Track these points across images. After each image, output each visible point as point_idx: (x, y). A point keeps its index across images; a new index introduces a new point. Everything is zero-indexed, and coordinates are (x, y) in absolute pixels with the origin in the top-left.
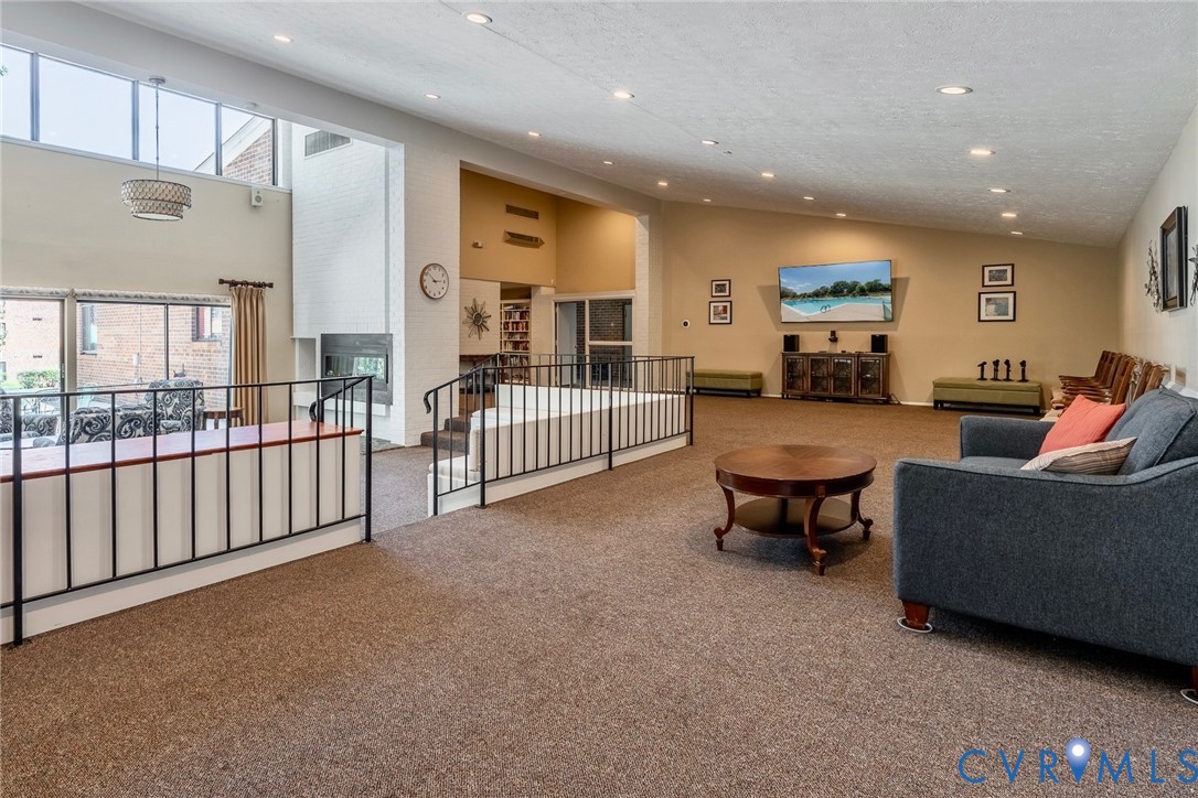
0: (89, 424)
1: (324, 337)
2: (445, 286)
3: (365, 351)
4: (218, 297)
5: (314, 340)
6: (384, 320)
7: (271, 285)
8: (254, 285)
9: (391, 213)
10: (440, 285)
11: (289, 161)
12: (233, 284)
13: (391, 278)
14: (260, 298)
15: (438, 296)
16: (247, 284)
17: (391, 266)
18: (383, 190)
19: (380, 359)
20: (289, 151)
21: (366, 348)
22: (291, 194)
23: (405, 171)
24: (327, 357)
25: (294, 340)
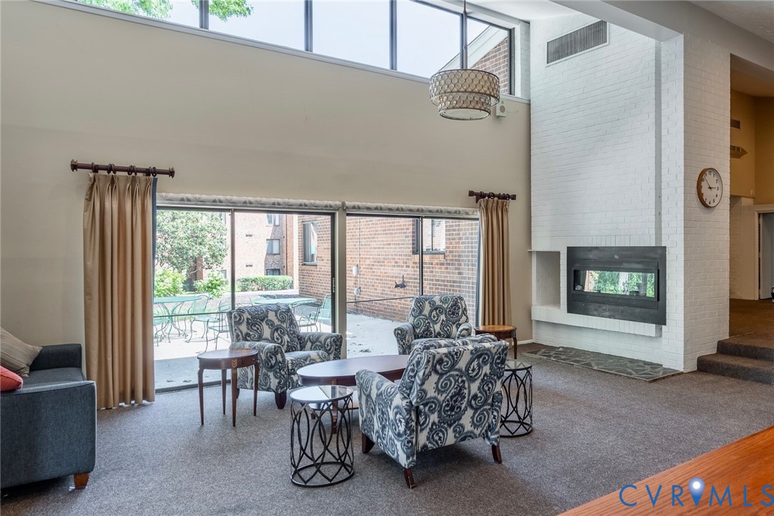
0: (440, 361)
1: (571, 250)
2: (719, 193)
3: (626, 265)
4: (467, 209)
5: (558, 253)
6: (653, 232)
7: (514, 197)
8: (499, 197)
9: (665, 112)
10: (714, 192)
11: (527, 70)
12: (481, 196)
13: (663, 185)
14: (504, 210)
15: (712, 205)
16: (494, 196)
17: (664, 171)
18: (653, 89)
19: (649, 275)
20: (527, 61)
21: (628, 262)
22: (529, 105)
23: (685, 65)
24: (575, 271)
25: (531, 252)
